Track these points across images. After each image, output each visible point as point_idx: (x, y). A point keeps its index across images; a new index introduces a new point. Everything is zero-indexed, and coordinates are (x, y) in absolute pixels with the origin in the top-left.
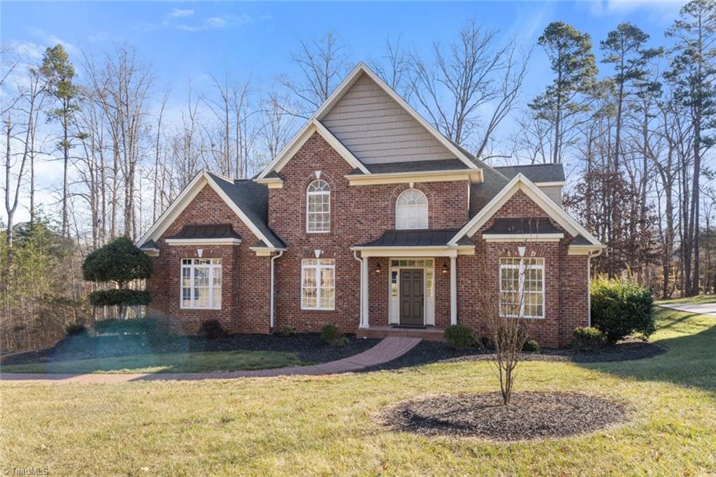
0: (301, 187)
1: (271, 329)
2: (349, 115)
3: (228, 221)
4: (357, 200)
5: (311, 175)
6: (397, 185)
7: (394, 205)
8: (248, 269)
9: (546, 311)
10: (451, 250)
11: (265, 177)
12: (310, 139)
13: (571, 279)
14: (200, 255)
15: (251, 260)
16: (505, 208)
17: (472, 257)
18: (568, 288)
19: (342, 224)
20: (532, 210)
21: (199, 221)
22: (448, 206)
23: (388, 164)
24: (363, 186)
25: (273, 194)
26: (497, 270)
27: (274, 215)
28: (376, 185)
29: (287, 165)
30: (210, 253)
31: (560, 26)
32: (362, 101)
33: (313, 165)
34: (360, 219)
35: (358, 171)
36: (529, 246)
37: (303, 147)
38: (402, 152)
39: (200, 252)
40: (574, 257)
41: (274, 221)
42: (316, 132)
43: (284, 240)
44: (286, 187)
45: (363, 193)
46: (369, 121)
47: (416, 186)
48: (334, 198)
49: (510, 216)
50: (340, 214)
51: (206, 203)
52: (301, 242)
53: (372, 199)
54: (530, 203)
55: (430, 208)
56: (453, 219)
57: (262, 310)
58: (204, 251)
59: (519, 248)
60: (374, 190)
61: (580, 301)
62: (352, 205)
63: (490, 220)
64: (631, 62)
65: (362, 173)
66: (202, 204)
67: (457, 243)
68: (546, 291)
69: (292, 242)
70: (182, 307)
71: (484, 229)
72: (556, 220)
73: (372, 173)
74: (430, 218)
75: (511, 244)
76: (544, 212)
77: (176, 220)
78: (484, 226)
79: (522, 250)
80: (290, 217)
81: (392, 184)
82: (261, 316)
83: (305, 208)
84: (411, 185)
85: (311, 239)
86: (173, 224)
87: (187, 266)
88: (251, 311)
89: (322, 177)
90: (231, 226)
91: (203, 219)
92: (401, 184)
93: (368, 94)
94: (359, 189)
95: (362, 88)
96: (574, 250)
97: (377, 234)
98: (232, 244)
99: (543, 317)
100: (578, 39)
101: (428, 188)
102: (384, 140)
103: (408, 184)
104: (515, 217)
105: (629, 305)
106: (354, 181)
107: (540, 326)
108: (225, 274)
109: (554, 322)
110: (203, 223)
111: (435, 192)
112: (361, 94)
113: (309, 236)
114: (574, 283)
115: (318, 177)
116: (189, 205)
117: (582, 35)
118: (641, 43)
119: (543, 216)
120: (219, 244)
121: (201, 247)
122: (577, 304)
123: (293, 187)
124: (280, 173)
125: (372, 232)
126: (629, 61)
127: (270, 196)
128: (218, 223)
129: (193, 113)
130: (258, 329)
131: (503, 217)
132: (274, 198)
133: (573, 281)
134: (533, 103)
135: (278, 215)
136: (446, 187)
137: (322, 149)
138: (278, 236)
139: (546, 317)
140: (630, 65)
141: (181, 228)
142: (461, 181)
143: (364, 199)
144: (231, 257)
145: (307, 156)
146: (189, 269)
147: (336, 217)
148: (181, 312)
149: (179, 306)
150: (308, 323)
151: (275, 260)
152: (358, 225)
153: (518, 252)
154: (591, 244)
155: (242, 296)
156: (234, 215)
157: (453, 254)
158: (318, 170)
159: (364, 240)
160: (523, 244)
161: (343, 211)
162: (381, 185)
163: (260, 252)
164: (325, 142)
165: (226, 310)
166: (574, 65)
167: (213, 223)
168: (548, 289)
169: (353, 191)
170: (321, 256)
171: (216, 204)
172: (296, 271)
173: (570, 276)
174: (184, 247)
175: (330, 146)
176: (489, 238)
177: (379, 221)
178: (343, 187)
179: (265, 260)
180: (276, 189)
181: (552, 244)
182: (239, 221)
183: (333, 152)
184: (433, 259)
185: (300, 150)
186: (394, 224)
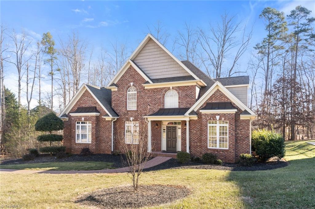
0: (125, 90)
1: (112, 152)
2: (145, 57)
3: (95, 105)
4: (148, 95)
5: (129, 85)
6: (165, 88)
7: (164, 97)
8: (103, 126)
9: (229, 146)
10: (186, 117)
11: (110, 86)
12: (128, 69)
13: (242, 131)
14: (83, 120)
15: (104, 122)
16: (211, 98)
17: (196, 120)
18: (240, 135)
19: (142, 106)
20: (224, 98)
21: (84, 106)
22: (187, 97)
23: (161, 79)
24: (151, 89)
25: (114, 93)
26: (207, 126)
27: (114, 102)
28: (156, 88)
29: (119, 81)
30: (87, 119)
31: (269, 9)
32: (150, 51)
33: (130, 80)
34: (149, 104)
35: (148, 82)
36: (221, 116)
37: (125, 72)
38: (167, 73)
39: (83, 119)
40: (243, 121)
41: (114, 105)
42: (131, 65)
43: (118, 113)
44: (119, 90)
45: (151, 92)
46: (153, 59)
47: (173, 88)
48: (138, 95)
49: (214, 101)
50: (141, 101)
51: (86, 98)
52: (125, 114)
53: (154, 95)
54: (222, 95)
55: (179, 98)
56: (189, 103)
57: (108, 144)
58: (84, 118)
59: (216, 116)
60: (155, 91)
61: (246, 141)
62: (146, 97)
63: (204, 103)
64: (302, 24)
65: (149, 83)
66: (85, 98)
67: (189, 114)
68: (229, 136)
69: (121, 114)
70: (76, 142)
71: (202, 108)
72: (235, 103)
73: (153, 83)
74: (179, 102)
75: (213, 114)
76: (229, 99)
77: (75, 105)
78: (202, 106)
79: (218, 117)
80: (120, 103)
81: (163, 88)
82: (108, 146)
83: (127, 99)
84: (171, 88)
85: (129, 113)
86: (74, 107)
87: (78, 125)
88: (104, 144)
89: (133, 85)
90: (96, 107)
91: (85, 105)
92: (167, 88)
93: (153, 47)
94: (149, 90)
95: (150, 45)
96: (243, 117)
97: (156, 110)
98: (95, 115)
100: (278, 15)
101: (179, 89)
102: (160, 68)
103: (170, 87)
104: (216, 101)
105: (270, 144)
106: (147, 87)
107: (226, 153)
108: (93, 128)
109: (233, 151)
110: (85, 106)
111: (181, 91)
112: (150, 48)
113: (128, 111)
114: (243, 133)
115: (132, 85)
116: (80, 99)
117: (280, 13)
118: (308, 15)
119: (229, 101)
120: (90, 115)
121: (83, 116)
122: (244, 142)
123: (121, 90)
124: (116, 84)
125: (155, 109)
126: (301, 24)
127: (112, 94)
128: (91, 106)
129: (103, 58)
130: (107, 152)
131: (210, 102)
132: (114, 95)
133: (242, 132)
134: (256, 47)
135: (116, 102)
136: (186, 89)
137: (133, 73)
138: (116, 111)
139: (229, 148)
140: (302, 26)
141: (76, 109)
142: (193, 86)
143: (151, 95)
144: (95, 121)
145: (127, 76)
146: (79, 126)
147: (139, 103)
148: (76, 144)
149: (75, 142)
151: (114, 122)
152: (148, 106)
153: (216, 118)
154: (250, 114)
155: (100, 138)
156: (97, 103)
157: (187, 119)
158: (131, 82)
159: (150, 113)
160: (218, 115)
161: (142, 100)
162: (158, 88)
163: (107, 119)
164: (135, 70)
165: (93, 144)
166: (276, 27)
167: (89, 106)
168: (230, 135)
169: (146, 91)
170: (133, 120)
171: (90, 98)
172: (123, 127)
173: (241, 129)
174: (77, 117)
175: (137, 72)
176: (203, 112)
177: (157, 105)
178: (142, 89)
179: (109, 122)
180: (115, 91)
181: (232, 114)
182: (99, 105)
183: (138, 74)
185: (124, 74)
186: (164, 106)
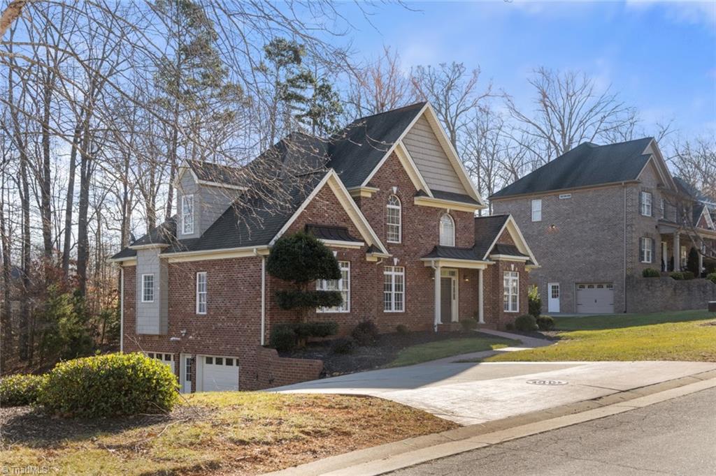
3: (343, 224)
5: (390, 190)
6: (441, 209)
7: (439, 225)
9: (519, 307)
11: (366, 186)
14: (335, 257)
15: (362, 265)
19: (410, 237)
20: (509, 240)
24: (423, 206)
25: (365, 202)
28: (429, 207)
29: (374, 177)
30: (342, 256)
33: (391, 180)
34: (420, 234)
35: (421, 193)
36: (514, 264)
38: (441, 183)
39: (335, 254)
44: (374, 197)
45: (422, 212)
46: (423, 151)
47: (450, 211)
48: (404, 213)
49: (501, 243)
51: (325, 203)
53: (428, 218)
54: (508, 235)
55: (456, 231)
56: (468, 241)
58: (338, 253)
59: (510, 265)
60: (429, 211)
62: (416, 221)
65: (428, 196)
68: (520, 294)
73: (435, 197)
74: (456, 238)
75: (508, 262)
79: (512, 267)
81: (438, 208)
84: (448, 211)
85: (391, 248)
89: (398, 193)
90: (345, 229)
91: (324, 220)
92: (443, 209)
94: (420, 208)
97: (430, 247)
99: (518, 311)
101: (456, 215)
102: (431, 170)
103: (446, 209)
104: (504, 243)
106: (418, 201)
108: (354, 277)
109: (521, 314)
110: (323, 224)
111: (459, 219)
113: (390, 245)
115: (395, 192)
119: (513, 244)
120: (350, 247)
121: (335, 249)
123: (378, 198)
125: (428, 246)
128: (336, 225)
132: (365, 206)
136: (465, 216)
137: (398, 168)
141: (304, 226)
142: (471, 213)
143: (423, 218)
144: (358, 260)
145: (388, 172)
147: (406, 231)
148: (316, 316)
149: (316, 310)
150: (390, 324)
152: (420, 239)
156: (350, 219)
158: (395, 186)
159: (422, 252)
160: (512, 263)
161: (411, 225)
162: (432, 208)
167: (331, 225)
169: (416, 210)
170: (398, 264)
171: (334, 206)
172: (381, 277)
175: (402, 167)
176: (502, 257)
177: (432, 237)
178: (410, 205)
179: (373, 266)
180: (366, 198)
181: (520, 263)
182: (353, 226)
183: (405, 172)
184: (457, 270)
186: (439, 241)
